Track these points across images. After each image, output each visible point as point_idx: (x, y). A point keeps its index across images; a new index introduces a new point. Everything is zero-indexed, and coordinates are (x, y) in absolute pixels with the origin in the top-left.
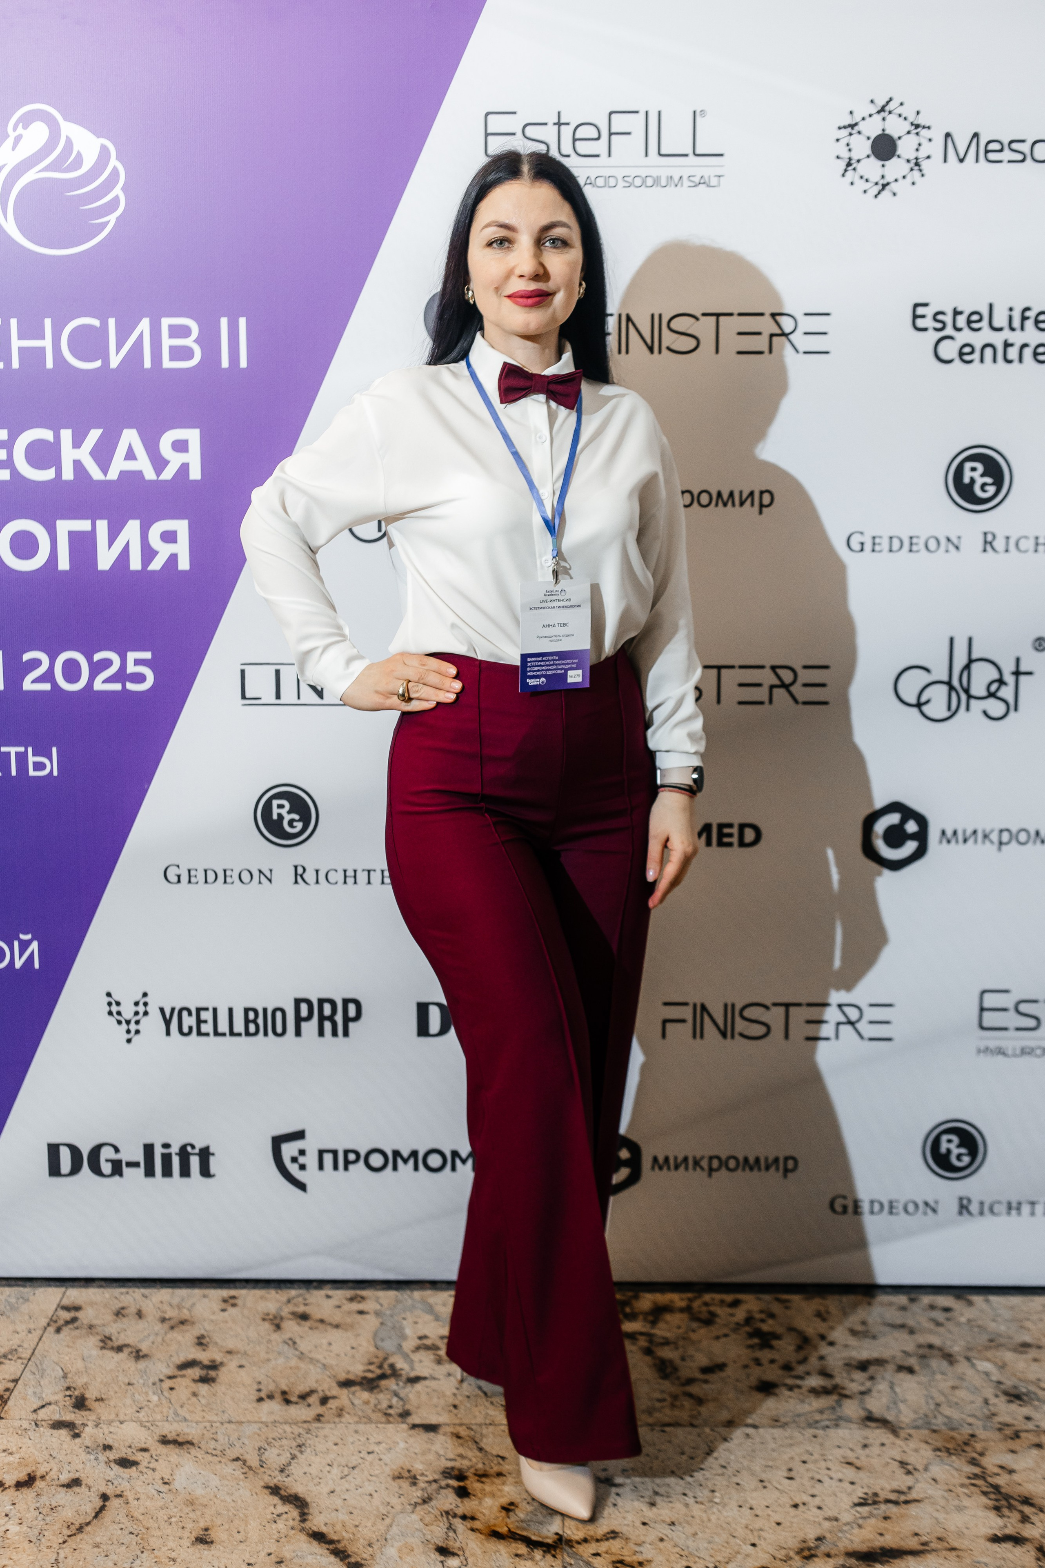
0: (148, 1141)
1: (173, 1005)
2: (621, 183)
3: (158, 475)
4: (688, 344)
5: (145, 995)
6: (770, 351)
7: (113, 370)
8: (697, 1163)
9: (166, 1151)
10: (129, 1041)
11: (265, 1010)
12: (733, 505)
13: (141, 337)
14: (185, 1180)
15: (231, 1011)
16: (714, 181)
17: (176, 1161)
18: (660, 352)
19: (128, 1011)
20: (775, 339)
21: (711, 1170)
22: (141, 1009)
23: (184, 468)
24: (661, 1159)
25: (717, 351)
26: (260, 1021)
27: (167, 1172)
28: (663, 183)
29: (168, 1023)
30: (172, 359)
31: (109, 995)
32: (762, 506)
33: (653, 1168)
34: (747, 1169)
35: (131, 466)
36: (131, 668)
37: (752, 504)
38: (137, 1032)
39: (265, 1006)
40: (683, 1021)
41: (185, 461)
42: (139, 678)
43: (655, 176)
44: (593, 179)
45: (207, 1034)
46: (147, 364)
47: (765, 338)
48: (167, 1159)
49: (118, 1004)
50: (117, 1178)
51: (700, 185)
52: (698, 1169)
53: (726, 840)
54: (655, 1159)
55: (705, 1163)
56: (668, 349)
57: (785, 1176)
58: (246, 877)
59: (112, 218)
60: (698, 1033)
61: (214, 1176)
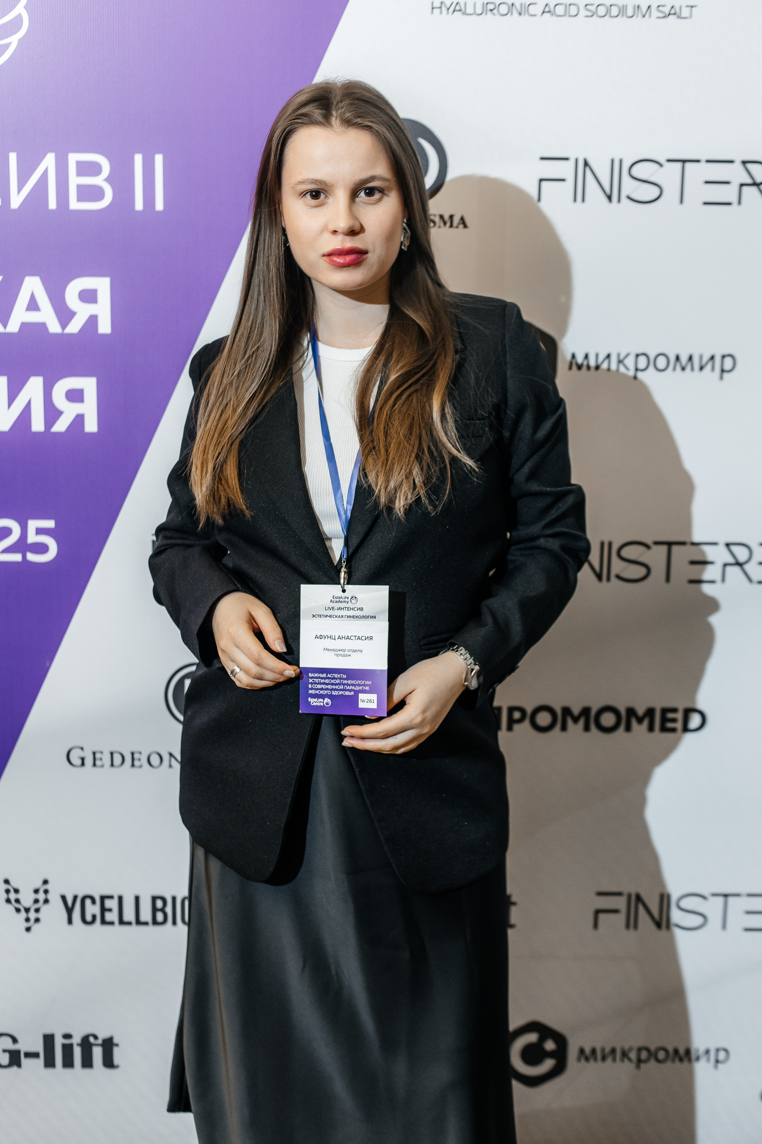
0: (48, 1032)
1: (76, 892)
2: (583, 12)
3: (64, 326)
4: (652, 192)
5: (46, 882)
6: (739, 203)
7: (14, 210)
8: (625, 1054)
9: (67, 1041)
10: (28, 929)
11: (174, 899)
12: (692, 369)
13: (45, 175)
14: (87, 1071)
15: (137, 899)
16: (685, 12)
17: (77, 1052)
18: (619, 201)
19: (27, 899)
20: (745, 189)
21: (639, 1061)
22: (41, 896)
23: (93, 320)
24: (588, 1050)
25: (681, 201)
26: (169, 910)
27: (68, 1063)
28: (630, 13)
29: (70, 911)
30: (80, 199)
31: (7, 882)
32: (723, 371)
33: (579, 1059)
34: (677, 1060)
35: (33, 317)
36: (32, 538)
37: (713, 369)
38: (37, 920)
39: (174, 893)
40: (616, 911)
41: (94, 313)
42: (42, 549)
43: (621, 4)
44: (552, 6)
45: (112, 923)
46: (52, 204)
47: (734, 188)
48: (68, 1050)
49: (16, 891)
50: (15, 1069)
51: (670, 16)
52: (626, 1060)
53: (670, 725)
54: (582, 1051)
55: (633, 1055)
56: (629, 197)
57: (716, 1067)
58: (155, 759)
59: (14, 40)
60: (631, 923)
61: (117, 1067)
